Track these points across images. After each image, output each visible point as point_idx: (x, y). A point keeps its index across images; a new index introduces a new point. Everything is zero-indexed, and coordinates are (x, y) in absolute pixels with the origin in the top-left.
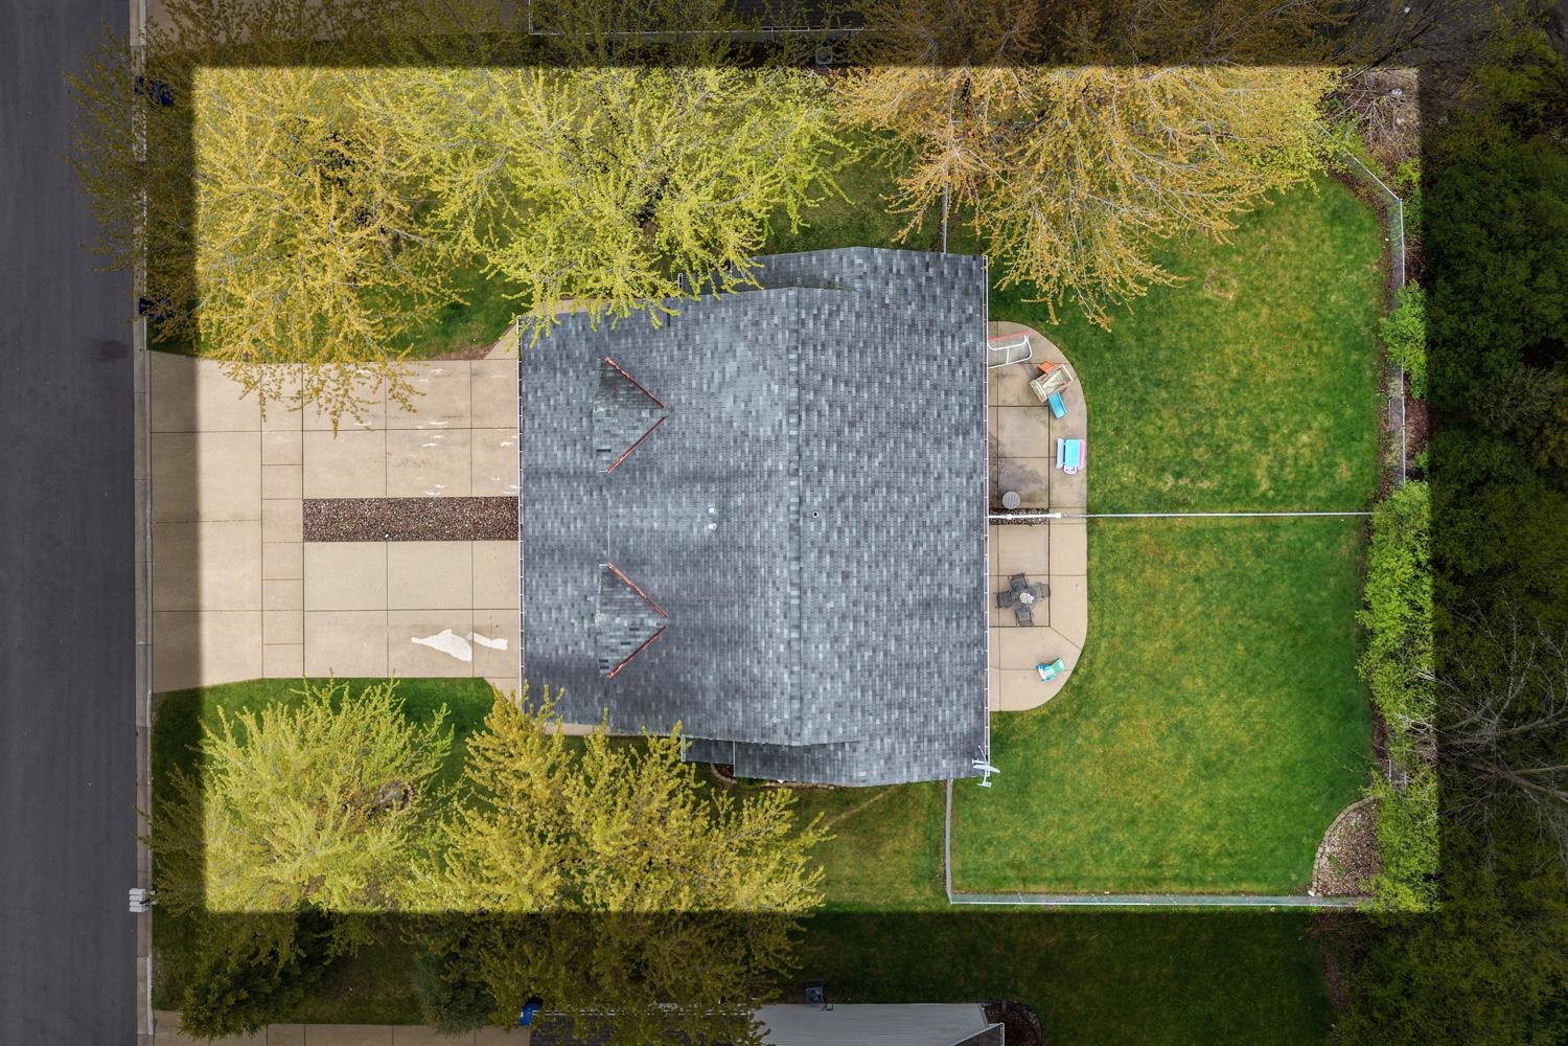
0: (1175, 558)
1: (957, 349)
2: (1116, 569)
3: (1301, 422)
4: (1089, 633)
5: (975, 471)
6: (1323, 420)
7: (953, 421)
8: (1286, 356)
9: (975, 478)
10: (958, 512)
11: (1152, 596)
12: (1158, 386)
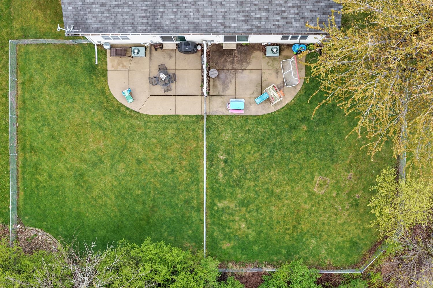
0: (184, 159)
1: (291, 16)
2: (178, 129)
3: (252, 224)
4: (146, 115)
5: (225, 27)
6: (252, 234)
7: (252, 14)
8: (284, 217)
9: (222, 27)
10: (203, 16)
11: (165, 148)
12: (271, 151)
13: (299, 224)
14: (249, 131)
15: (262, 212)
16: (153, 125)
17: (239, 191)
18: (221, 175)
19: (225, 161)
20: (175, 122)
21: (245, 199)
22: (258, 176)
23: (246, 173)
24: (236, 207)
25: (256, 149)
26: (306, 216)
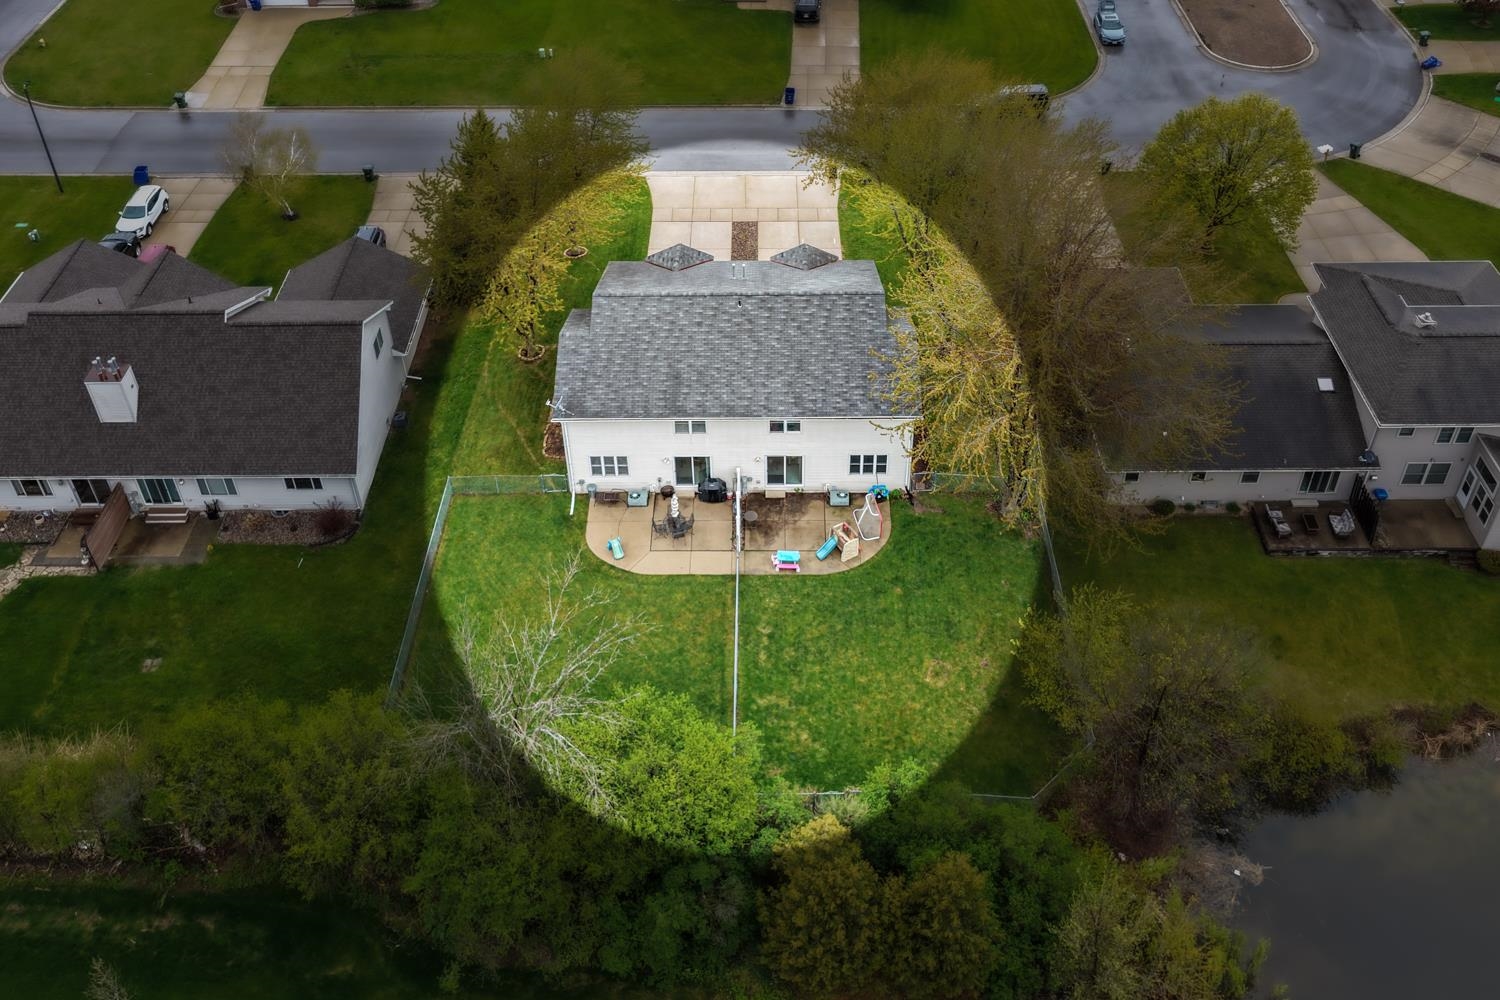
2: (693, 593)
4: (642, 575)
5: (769, 411)
7: (804, 395)
8: (878, 722)
9: (764, 411)
10: (740, 398)
11: (670, 618)
13: (906, 733)
14: (808, 595)
15: (838, 714)
16: (652, 587)
17: (796, 680)
18: (763, 656)
19: (770, 636)
20: (689, 584)
21: (805, 692)
22: (828, 658)
23: (807, 651)
24: (790, 705)
25: (821, 619)
26: (917, 722)
